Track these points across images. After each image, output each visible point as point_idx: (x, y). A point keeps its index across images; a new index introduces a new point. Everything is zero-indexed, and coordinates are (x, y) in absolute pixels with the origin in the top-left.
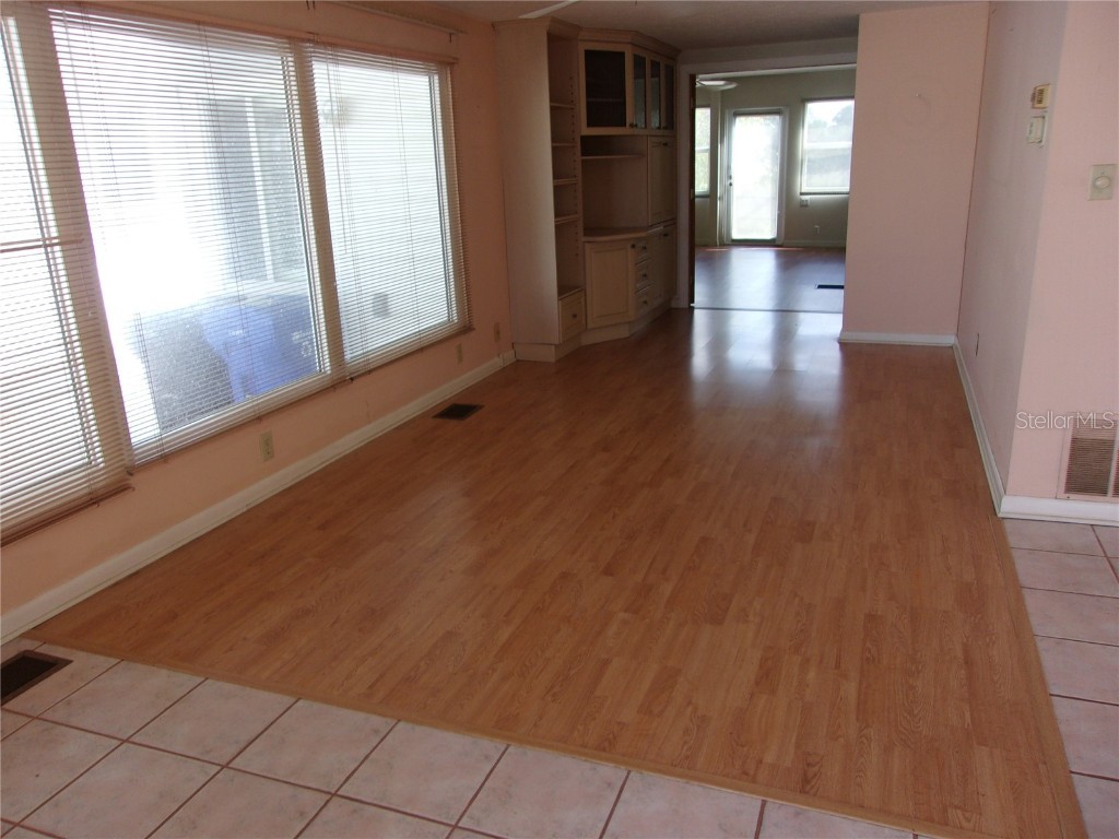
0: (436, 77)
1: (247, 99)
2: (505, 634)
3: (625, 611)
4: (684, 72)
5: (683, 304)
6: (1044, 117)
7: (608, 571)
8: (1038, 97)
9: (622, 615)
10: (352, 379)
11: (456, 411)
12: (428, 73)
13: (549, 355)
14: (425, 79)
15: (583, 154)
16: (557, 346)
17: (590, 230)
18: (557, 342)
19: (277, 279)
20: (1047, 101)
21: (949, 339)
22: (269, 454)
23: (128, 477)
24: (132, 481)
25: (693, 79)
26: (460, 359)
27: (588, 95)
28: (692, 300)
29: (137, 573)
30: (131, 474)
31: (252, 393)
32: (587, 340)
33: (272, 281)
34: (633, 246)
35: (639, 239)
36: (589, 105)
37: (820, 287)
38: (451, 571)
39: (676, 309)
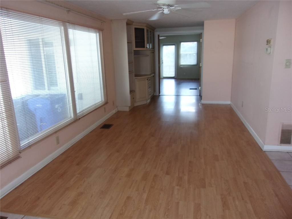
0: (98, 34)
1: (40, 39)
2: (145, 196)
3: (177, 186)
4: (156, 34)
5: (158, 94)
6: (271, 47)
7: (167, 173)
8: (268, 42)
9: (177, 187)
10: (79, 119)
11: (106, 126)
12: (96, 33)
13: (127, 109)
14: (95, 34)
15: (134, 55)
16: (129, 107)
17: (136, 76)
18: (129, 106)
19: (49, 89)
20: (272, 43)
21: (229, 102)
22: (58, 143)
23: (20, 154)
24: (21, 155)
25: (159, 36)
26: (105, 112)
27: (136, 39)
28: (160, 93)
29: (22, 184)
30: (21, 153)
31: (43, 123)
32: (136, 105)
33: (47, 90)
34: (147, 79)
35: (148, 78)
36: (136, 42)
37: (190, 89)
38: (122, 177)
39: (155, 96)
